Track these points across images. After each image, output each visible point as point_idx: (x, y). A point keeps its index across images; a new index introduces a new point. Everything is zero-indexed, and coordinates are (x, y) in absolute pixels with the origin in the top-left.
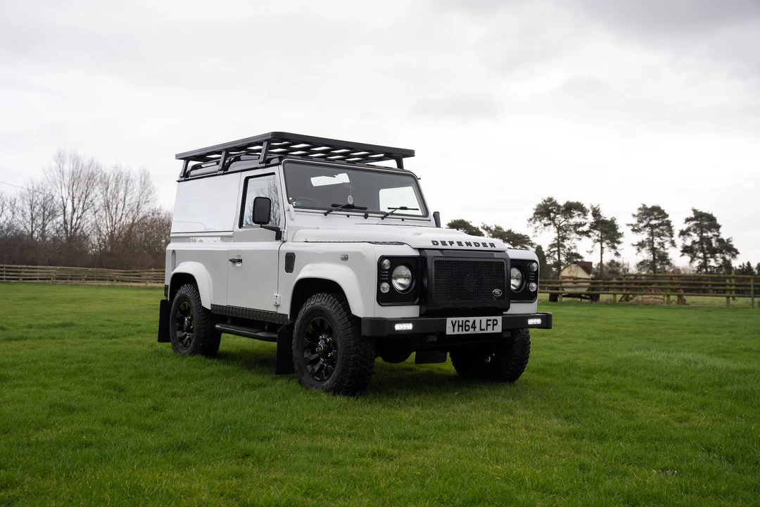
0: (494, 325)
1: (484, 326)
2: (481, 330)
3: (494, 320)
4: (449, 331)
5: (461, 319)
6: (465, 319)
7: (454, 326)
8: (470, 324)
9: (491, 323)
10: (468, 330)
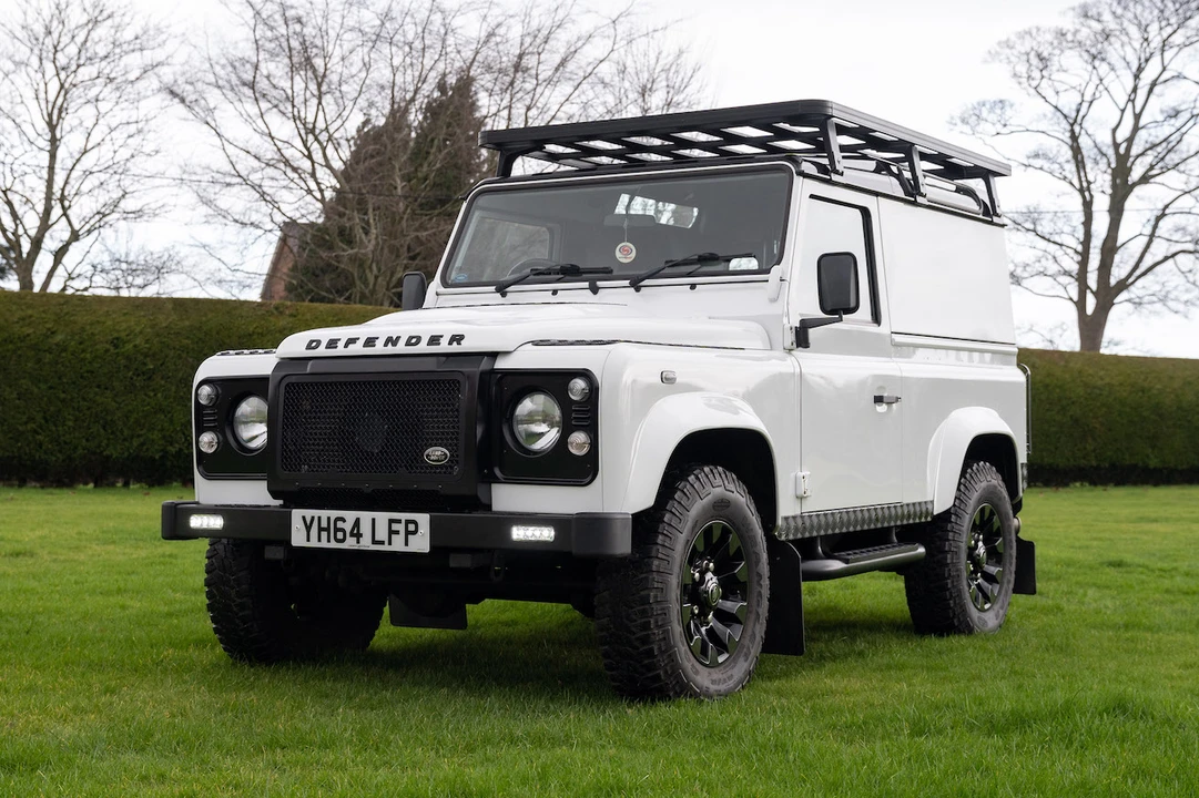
0: (408, 533)
1: (382, 534)
2: (374, 542)
3: (408, 522)
4: (298, 539)
5: (324, 514)
6: (334, 514)
7: (308, 528)
8: (348, 526)
9: (400, 527)
10: (343, 540)
